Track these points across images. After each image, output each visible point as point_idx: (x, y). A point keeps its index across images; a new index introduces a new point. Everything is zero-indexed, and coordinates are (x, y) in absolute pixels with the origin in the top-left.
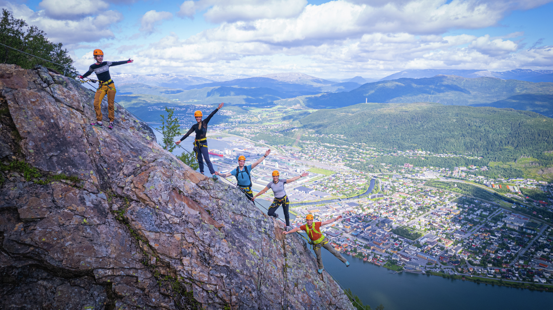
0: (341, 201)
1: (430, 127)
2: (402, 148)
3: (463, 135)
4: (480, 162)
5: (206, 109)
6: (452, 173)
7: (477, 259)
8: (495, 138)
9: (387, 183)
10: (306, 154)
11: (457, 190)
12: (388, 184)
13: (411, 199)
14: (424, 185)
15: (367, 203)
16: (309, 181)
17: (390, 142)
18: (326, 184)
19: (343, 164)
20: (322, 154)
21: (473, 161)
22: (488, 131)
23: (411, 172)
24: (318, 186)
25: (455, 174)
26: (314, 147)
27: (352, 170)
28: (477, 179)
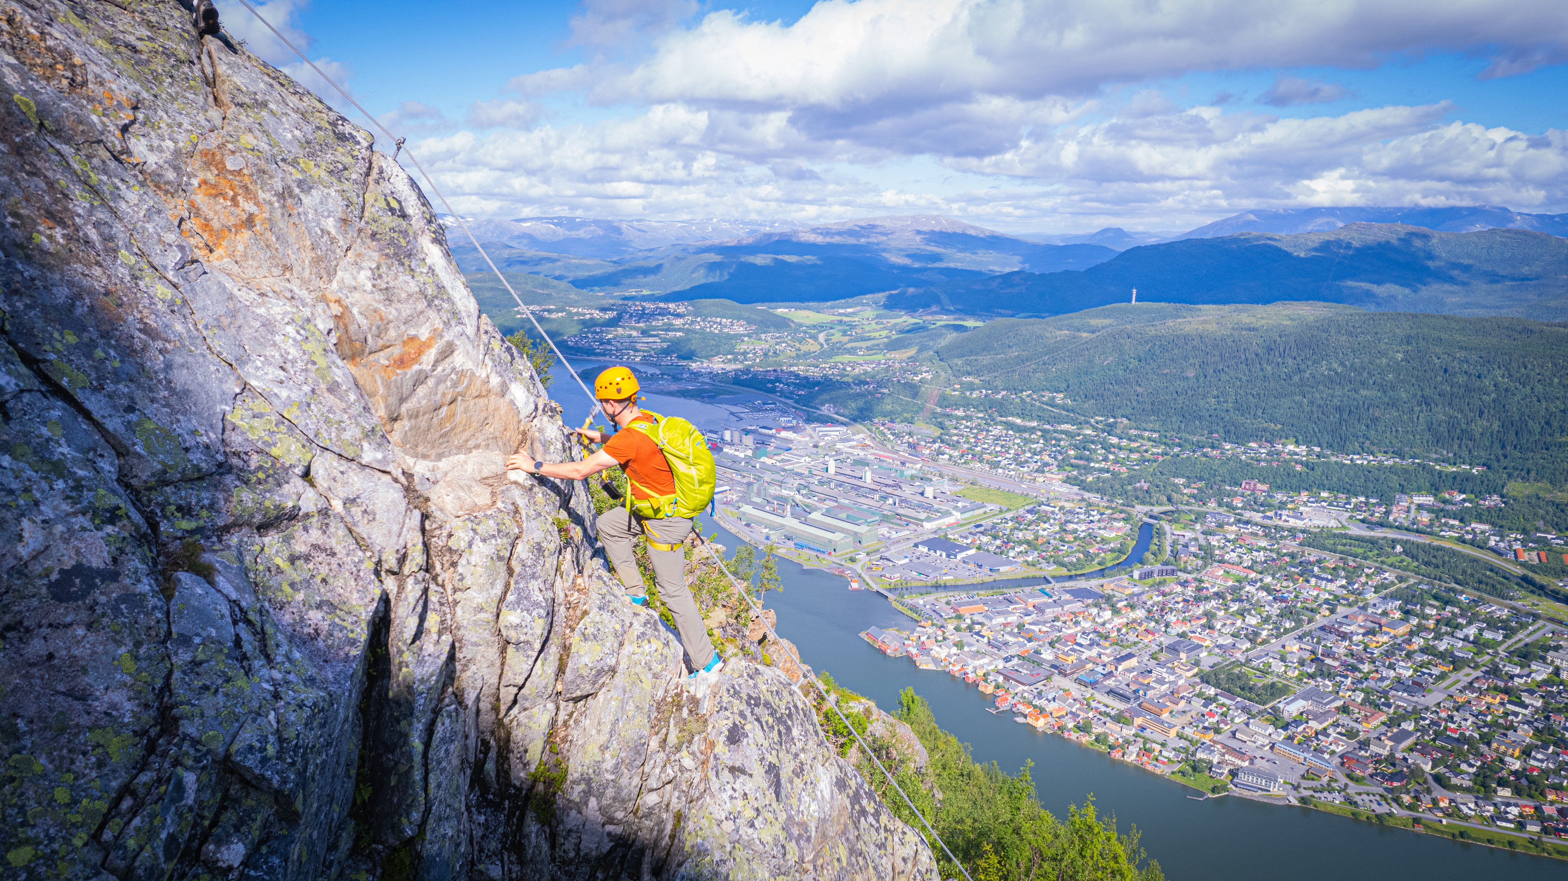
0: (1049, 582)
1: (1323, 374)
2: (1239, 437)
3: (1426, 401)
4: (1478, 482)
5: (673, 315)
6: (1388, 513)
7: (1463, 772)
8: (1527, 411)
9: (1189, 535)
10: (954, 446)
11: (1402, 561)
12: (1191, 540)
13: (1259, 584)
14: (1301, 544)
15: (1128, 592)
16: (958, 524)
17: (1201, 418)
18: (1007, 532)
19: (1060, 477)
20: (998, 449)
21: (1455, 478)
22: (1506, 390)
23: (1262, 505)
24: (985, 539)
25: (1397, 515)
26: (976, 428)
27: (1087, 495)
28: (1467, 532)
